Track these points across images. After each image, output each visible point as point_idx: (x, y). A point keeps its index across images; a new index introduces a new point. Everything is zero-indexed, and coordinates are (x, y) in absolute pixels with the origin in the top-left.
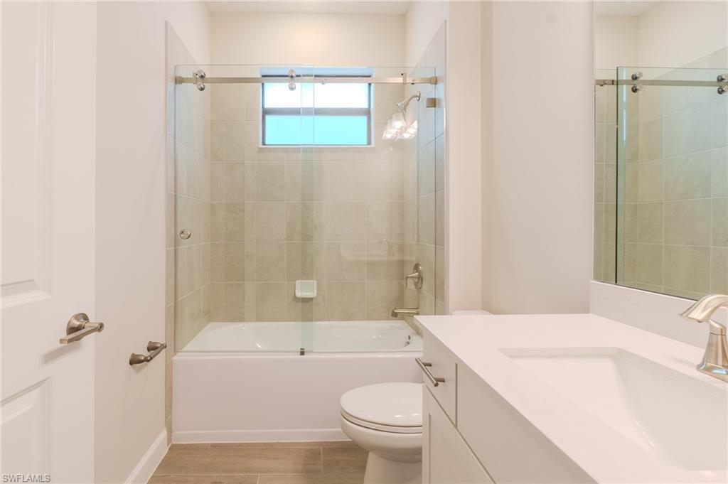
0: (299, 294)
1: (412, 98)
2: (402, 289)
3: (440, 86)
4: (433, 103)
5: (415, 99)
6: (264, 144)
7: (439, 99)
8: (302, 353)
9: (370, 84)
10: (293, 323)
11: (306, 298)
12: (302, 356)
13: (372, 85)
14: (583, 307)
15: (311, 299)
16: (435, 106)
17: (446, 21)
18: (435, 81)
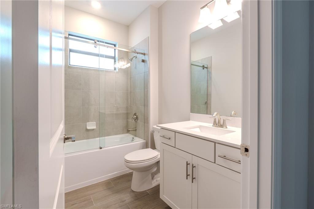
0: (88, 128)
1: (134, 57)
2: (127, 122)
3: (146, 56)
4: (143, 61)
5: (134, 58)
6: (70, 65)
7: (146, 60)
8: (101, 148)
9: (115, 49)
10: (86, 140)
11: (91, 129)
12: (101, 149)
13: (116, 50)
14: (188, 119)
15: (93, 129)
16: (144, 62)
17: (149, 37)
18: (144, 54)
